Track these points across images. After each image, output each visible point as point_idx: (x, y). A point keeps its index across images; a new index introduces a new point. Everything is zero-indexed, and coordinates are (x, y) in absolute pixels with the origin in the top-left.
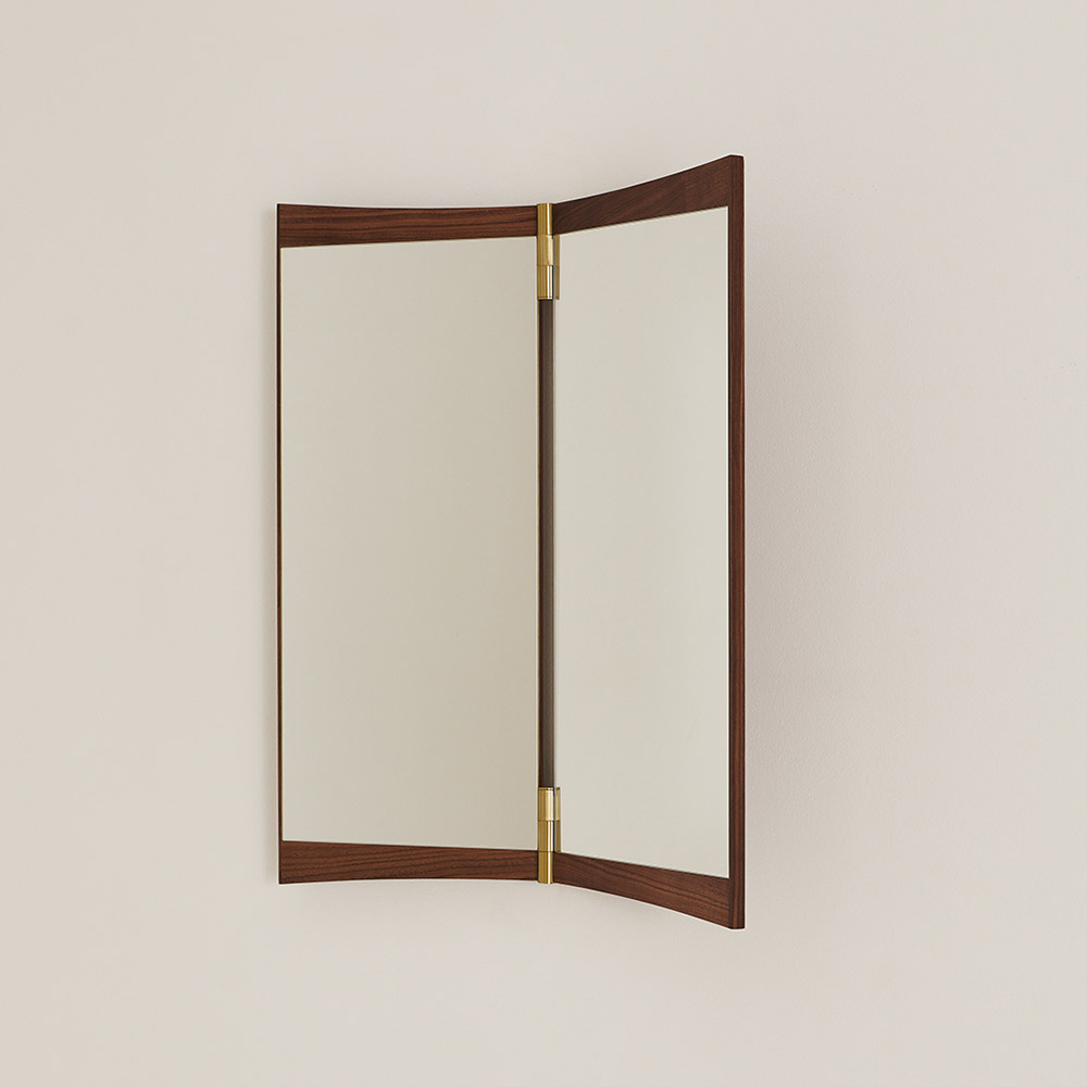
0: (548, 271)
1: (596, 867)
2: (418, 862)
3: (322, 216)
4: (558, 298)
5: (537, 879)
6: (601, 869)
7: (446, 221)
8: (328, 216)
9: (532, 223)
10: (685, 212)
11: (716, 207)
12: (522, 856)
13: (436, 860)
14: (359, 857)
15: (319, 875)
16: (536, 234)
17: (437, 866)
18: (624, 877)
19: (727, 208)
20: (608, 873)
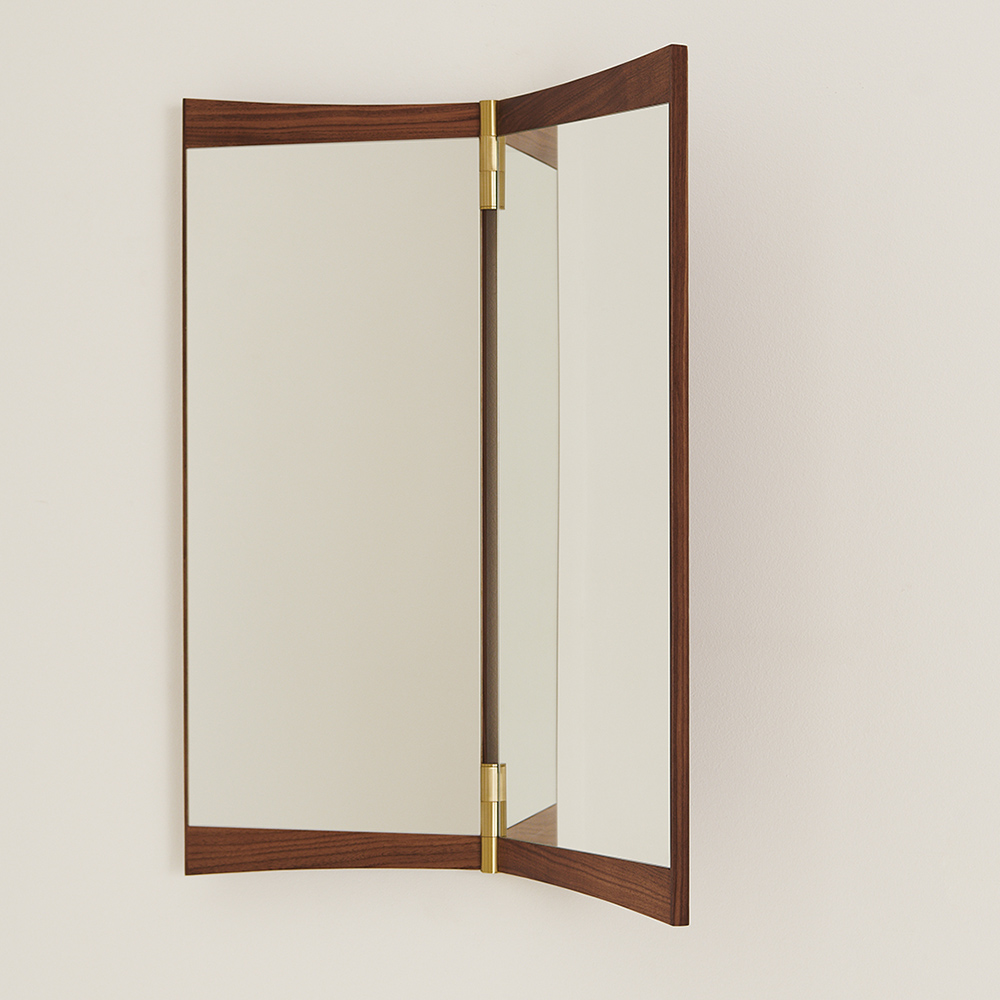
0: (491, 178)
1: (540, 855)
2: (344, 849)
3: (234, 112)
4: (502, 207)
5: (479, 868)
6: (544, 857)
7: (375, 120)
8: (242, 112)
9: (474, 123)
10: (627, 110)
11: (655, 104)
12: (462, 841)
13: (364, 847)
14: (276, 844)
15: (231, 865)
16: (478, 135)
17: (366, 854)
18: (567, 866)
19: (668, 105)
20: (552, 861)
